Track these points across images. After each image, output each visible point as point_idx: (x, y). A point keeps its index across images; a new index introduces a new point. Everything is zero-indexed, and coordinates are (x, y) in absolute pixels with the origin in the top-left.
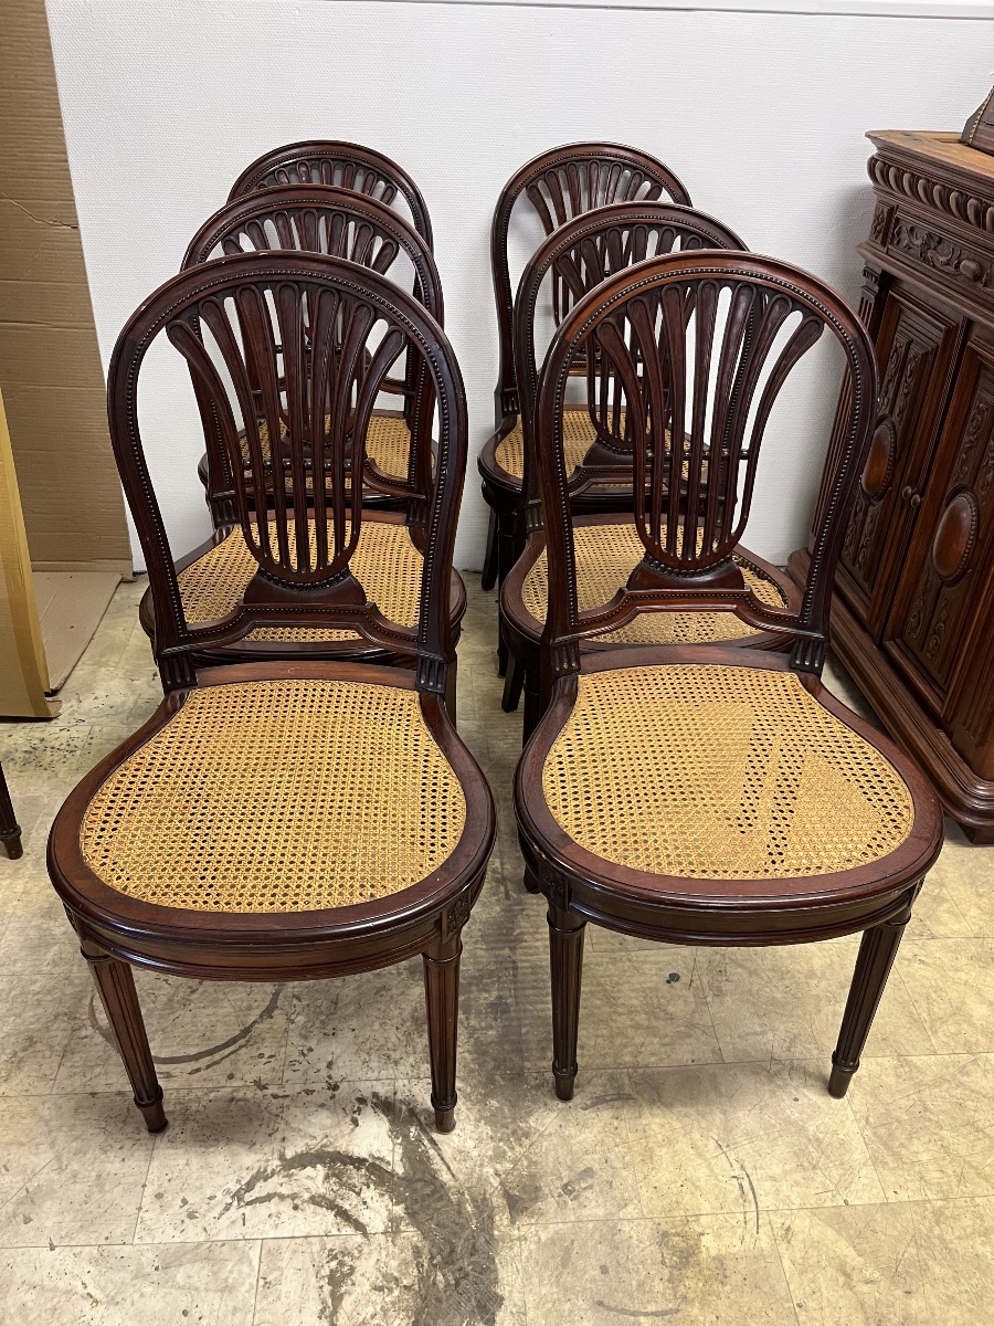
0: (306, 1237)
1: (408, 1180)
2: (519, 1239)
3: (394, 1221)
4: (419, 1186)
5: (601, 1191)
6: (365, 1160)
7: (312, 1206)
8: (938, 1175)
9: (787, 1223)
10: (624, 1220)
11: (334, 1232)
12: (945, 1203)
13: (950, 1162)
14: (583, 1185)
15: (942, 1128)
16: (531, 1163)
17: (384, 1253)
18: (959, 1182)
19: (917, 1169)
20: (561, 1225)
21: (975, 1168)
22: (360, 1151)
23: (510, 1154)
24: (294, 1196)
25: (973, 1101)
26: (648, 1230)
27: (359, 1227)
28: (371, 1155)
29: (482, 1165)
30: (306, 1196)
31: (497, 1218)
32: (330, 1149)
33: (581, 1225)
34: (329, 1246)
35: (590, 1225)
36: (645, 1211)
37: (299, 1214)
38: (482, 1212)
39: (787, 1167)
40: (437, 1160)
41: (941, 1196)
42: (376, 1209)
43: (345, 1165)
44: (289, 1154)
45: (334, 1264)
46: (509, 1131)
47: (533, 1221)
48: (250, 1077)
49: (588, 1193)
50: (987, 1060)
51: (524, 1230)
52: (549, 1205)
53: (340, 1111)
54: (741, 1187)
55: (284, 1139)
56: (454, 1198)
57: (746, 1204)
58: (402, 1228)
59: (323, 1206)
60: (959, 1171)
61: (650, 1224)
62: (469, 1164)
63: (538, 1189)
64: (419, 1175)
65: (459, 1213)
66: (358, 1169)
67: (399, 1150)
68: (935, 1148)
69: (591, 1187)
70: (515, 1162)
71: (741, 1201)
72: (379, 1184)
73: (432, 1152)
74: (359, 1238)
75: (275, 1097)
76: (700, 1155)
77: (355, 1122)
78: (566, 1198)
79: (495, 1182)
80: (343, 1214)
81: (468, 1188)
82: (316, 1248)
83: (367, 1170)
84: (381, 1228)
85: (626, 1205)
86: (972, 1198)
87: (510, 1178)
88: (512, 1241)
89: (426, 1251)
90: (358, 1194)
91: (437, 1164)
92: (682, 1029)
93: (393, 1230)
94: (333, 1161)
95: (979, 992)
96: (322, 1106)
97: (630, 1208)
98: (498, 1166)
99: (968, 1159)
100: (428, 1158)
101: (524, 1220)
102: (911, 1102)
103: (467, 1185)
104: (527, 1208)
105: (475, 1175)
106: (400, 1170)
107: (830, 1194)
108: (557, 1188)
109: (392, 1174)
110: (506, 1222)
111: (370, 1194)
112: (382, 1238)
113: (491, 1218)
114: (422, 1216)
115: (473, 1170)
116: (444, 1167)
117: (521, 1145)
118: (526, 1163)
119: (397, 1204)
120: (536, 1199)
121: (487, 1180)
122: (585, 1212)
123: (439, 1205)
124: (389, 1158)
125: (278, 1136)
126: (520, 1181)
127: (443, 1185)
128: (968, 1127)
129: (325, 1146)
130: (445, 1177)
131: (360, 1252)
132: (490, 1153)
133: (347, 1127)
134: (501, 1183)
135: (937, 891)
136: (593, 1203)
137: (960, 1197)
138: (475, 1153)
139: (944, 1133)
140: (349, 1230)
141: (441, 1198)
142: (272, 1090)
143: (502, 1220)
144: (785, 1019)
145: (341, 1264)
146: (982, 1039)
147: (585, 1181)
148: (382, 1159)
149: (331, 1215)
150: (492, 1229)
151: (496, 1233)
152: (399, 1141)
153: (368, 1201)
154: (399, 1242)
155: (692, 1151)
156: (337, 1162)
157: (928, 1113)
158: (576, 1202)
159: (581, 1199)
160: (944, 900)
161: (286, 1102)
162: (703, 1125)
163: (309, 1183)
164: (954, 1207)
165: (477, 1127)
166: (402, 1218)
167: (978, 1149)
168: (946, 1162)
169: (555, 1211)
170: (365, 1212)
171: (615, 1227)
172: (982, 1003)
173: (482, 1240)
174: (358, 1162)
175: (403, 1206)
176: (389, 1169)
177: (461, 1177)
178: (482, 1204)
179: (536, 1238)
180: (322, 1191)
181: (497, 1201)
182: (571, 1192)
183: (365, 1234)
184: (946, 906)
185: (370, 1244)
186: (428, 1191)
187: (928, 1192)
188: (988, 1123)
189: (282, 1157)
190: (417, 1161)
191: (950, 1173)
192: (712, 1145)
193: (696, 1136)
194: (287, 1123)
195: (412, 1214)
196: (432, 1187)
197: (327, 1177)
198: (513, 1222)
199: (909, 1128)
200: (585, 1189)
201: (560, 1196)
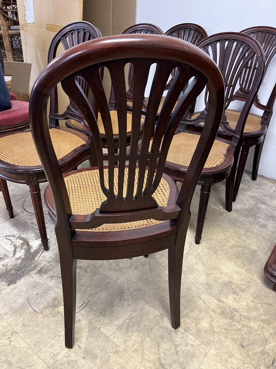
0: (6, 249)
1: (31, 253)
2: (32, 277)
3: (20, 258)
4: (31, 256)
5: (57, 282)
6: (30, 246)
7: (13, 246)
8: (130, 344)
9: (81, 319)
10: (53, 290)
11: (10, 252)
12: (123, 351)
13: (139, 345)
14: (56, 279)
15: (148, 337)
16: (53, 268)
17: (12, 261)
18: (134, 351)
19: (127, 338)
20: (42, 281)
21: (143, 353)
22: (31, 244)
23: (52, 263)
24: (13, 242)
25: (167, 340)
26: (54, 296)
27: (14, 254)
28: (31, 246)
29: (44, 261)
30: (14, 244)
31: (34, 271)
32: (27, 240)
33: (45, 284)
34: (6, 253)
35: (46, 286)
36: (59, 292)
37: (10, 245)
38: (33, 268)
39: (98, 310)
40: (39, 255)
41: (124, 349)
42: (21, 253)
43: (26, 244)
44: (21, 236)
45: (3, 256)
46: (57, 260)
47: (39, 276)
48: (32, 221)
49: (54, 281)
50: (188, 336)
51: (35, 276)
52: (45, 276)
53: (37, 236)
54: (83, 304)
55: (24, 233)
56: (33, 262)
57: (79, 308)
58: (19, 260)
59: (14, 247)
60: (138, 349)
61: (57, 295)
62: (43, 259)
63: (47, 272)
64: (33, 254)
65: (30, 265)
66: (27, 246)
67: (36, 248)
68: (140, 339)
69: (56, 280)
70: (51, 265)
71: (79, 307)
72: (26, 251)
73: (41, 253)
74: (12, 256)
75: (32, 226)
76: (84, 292)
77: (37, 239)
78: (50, 278)
79: (43, 265)
80: (15, 251)
81: (37, 263)
82: (5, 252)
83: (28, 247)
84: (16, 257)
85: (57, 288)
86: (131, 358)
87: (46, 267)
88: (31, 276)
89: (17, 266)
90: (21, 250)
91: (38, 255)
92: (117, 269)
93: (17, 259)
94: (25, 242)
95: (212, 321)
96: (36, 233)
97: (57, 289)
98: (47, 264)
99: (145, 350)
100: (39, 253)
101: (38, 275)
102: (149, 325)
103: (38, 262)
104: (41, 273)
105: (41, 262)
106: (32, 251)
107: (99, 323)
108: (50, 275)
109: (30, 251)
110: (34, 272)
111: (23, 251)
112: (15, 258)
113: (33, 270)
114: (24, 261)
115: (43, 260)
116: (39, 257)
117: (55, 263)
118: (52, 267)
119: (24, 256)
120: (44, 273)
121: (42, 264)
122: (49, 283)
123: (29, 261)
124: (33, 248)
125: (24, 232)
126: (47, 269)
127: (35, 259)
128: (156, 344)
129: (27, 239)
130: (37, 258)
131: (9, 258)
132: (49, 260)
133: (34, 239)
134: (43, 266)
135: (238, 291)
136: (52, 283)
137: (129, 354)
138: (46, 258)
139: (148, 339)
140: (12, 253)
141: (31, 260)
142: (33, 225)
143: (35, 272)
144: (144, 284)
145: (4, 257)
146: (194, 331)
147: (57, 278)
148: (32, 247)
149: (14, 249)
150: (31, 272)
151: (30, 273)
152: (39, 247)
153: (21, 252)
154: (16, 261)
155: (83, 291)
156: (26, 242)
157: (150, 331)
158: (50, 280)
159: (52, 280)
160: (237, 294)
161: (32, 228)
162: (93, 288)
163: (17, 242)
164: (124, 355)
165: (53, 255)
166: (21, 258)
167: (151, 350)
168: (138, 344)
169: (44, 279)
170: (18, 253)
171: (50, 290)
172: (209, 324)
173: (27, 272)
174: (28, 245)
175: (24, 257)
176: (31, 250)
177: (39, 260)
178: (36, 267)
179: (35, 279)
180: (18, 245)
181: (38, 268)
182: (52, 278)
183: (13, 256)
184: (236, 296)
185: (12, 258)
186: (31, 258)
187: (122, 345)
188: (164, 348)
189: (20, 236)
190: (37, 252)
191: (135, 347)
192: (89, 293)
193: (89, 289)
194: (27, 232)
195: (24, 259)
196: (32, 258)
197: (21, 244)
198: (35, 273)
199: (140, 329)
200: (55, 279)
201: (49, 277)
